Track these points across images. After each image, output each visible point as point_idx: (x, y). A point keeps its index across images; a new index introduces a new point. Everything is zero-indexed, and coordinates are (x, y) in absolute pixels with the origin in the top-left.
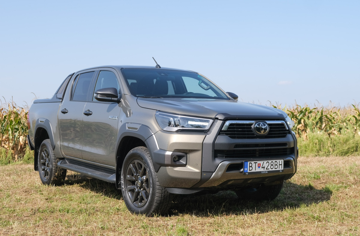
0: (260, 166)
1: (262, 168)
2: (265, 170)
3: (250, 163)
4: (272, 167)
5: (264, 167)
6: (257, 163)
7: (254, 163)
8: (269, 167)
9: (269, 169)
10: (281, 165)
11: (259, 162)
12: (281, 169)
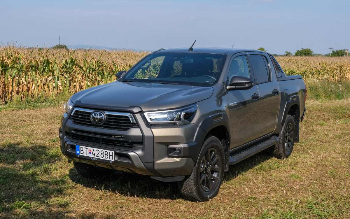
0: (91, 152)
1: (93, 154)
2: (95, 157)
3: (81, 147)
4: (102, 156)
5: (94, 154)
6: (87, 148)
7: (85, 148)
8: (99, 155)
9: (99, 157)
10: (112, 156)
11: (89, 148)
12: (111, 160)
